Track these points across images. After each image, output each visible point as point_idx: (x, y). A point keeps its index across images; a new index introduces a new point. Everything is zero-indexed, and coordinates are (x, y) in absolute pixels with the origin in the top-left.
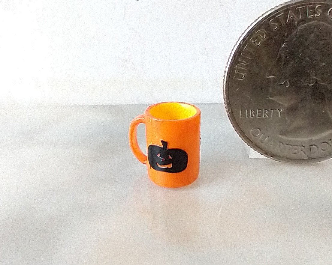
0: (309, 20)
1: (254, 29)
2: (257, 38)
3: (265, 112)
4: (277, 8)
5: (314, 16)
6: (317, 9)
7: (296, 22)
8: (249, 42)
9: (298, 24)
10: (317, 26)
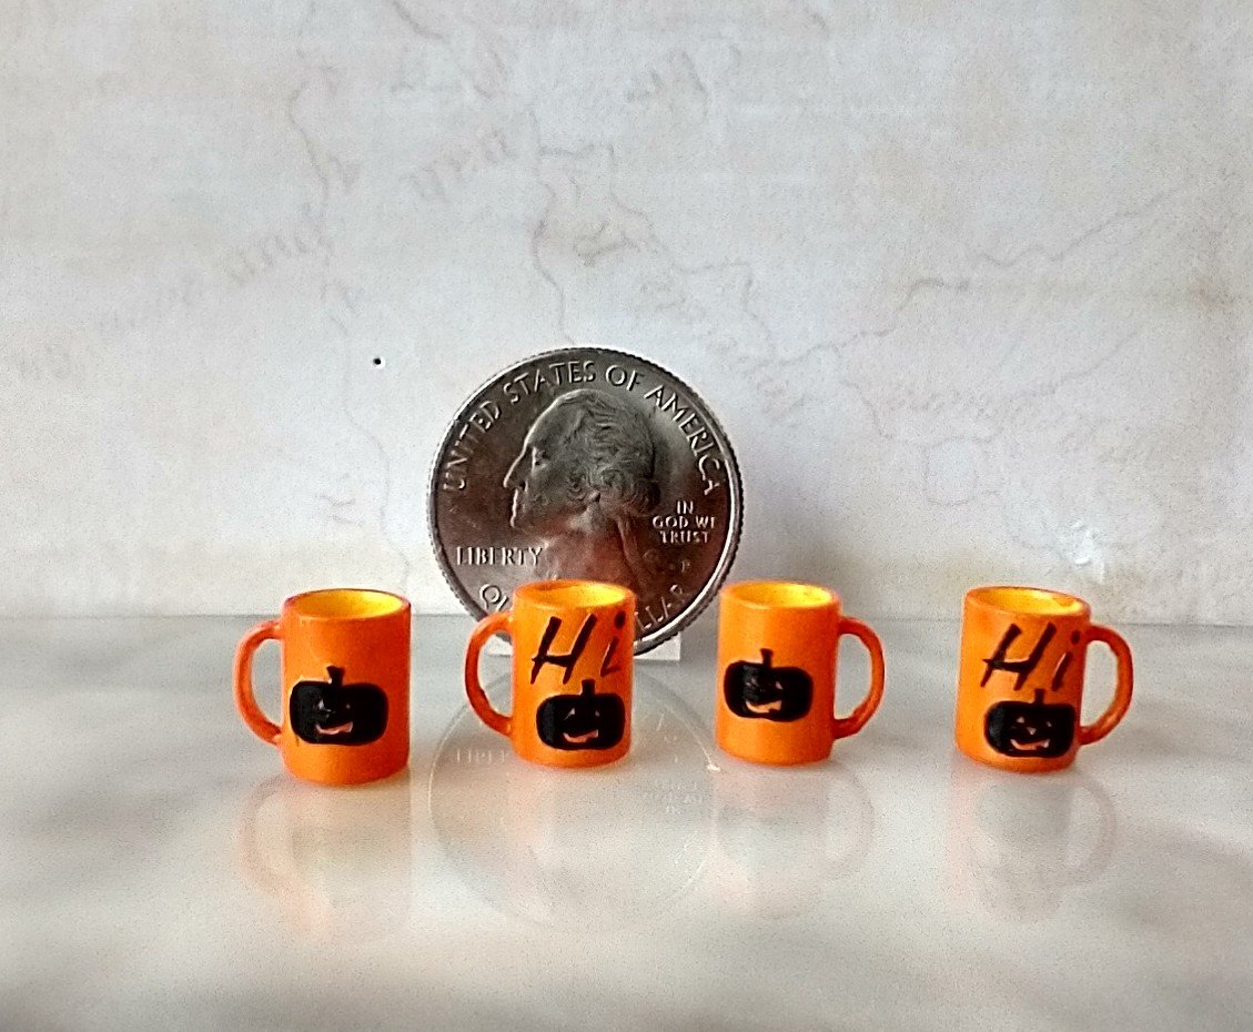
0: (574, 385)
1: (477, 400)
2: (483, 416)
3: (507, 553)
4: (516, 366)
5: (582, 379)
6: (587, 366)
7: (552, 390)
8: (469, 424)
9: (556, 394)
10: (591, 397)
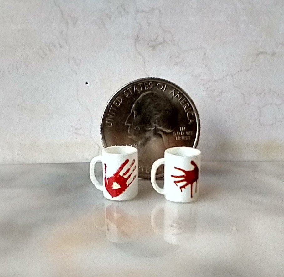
1: (115, 96)
2: (117, 101)
4: (127, 84)
5: (149, 88)
6: (150, 84)
7: (139, 92)
8: (113, 104)
